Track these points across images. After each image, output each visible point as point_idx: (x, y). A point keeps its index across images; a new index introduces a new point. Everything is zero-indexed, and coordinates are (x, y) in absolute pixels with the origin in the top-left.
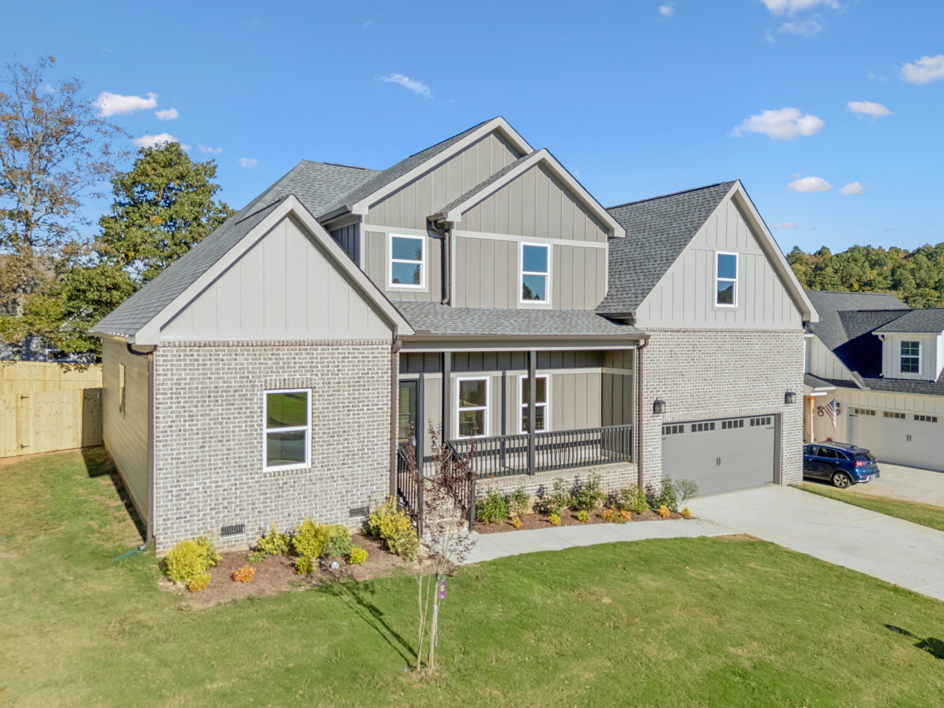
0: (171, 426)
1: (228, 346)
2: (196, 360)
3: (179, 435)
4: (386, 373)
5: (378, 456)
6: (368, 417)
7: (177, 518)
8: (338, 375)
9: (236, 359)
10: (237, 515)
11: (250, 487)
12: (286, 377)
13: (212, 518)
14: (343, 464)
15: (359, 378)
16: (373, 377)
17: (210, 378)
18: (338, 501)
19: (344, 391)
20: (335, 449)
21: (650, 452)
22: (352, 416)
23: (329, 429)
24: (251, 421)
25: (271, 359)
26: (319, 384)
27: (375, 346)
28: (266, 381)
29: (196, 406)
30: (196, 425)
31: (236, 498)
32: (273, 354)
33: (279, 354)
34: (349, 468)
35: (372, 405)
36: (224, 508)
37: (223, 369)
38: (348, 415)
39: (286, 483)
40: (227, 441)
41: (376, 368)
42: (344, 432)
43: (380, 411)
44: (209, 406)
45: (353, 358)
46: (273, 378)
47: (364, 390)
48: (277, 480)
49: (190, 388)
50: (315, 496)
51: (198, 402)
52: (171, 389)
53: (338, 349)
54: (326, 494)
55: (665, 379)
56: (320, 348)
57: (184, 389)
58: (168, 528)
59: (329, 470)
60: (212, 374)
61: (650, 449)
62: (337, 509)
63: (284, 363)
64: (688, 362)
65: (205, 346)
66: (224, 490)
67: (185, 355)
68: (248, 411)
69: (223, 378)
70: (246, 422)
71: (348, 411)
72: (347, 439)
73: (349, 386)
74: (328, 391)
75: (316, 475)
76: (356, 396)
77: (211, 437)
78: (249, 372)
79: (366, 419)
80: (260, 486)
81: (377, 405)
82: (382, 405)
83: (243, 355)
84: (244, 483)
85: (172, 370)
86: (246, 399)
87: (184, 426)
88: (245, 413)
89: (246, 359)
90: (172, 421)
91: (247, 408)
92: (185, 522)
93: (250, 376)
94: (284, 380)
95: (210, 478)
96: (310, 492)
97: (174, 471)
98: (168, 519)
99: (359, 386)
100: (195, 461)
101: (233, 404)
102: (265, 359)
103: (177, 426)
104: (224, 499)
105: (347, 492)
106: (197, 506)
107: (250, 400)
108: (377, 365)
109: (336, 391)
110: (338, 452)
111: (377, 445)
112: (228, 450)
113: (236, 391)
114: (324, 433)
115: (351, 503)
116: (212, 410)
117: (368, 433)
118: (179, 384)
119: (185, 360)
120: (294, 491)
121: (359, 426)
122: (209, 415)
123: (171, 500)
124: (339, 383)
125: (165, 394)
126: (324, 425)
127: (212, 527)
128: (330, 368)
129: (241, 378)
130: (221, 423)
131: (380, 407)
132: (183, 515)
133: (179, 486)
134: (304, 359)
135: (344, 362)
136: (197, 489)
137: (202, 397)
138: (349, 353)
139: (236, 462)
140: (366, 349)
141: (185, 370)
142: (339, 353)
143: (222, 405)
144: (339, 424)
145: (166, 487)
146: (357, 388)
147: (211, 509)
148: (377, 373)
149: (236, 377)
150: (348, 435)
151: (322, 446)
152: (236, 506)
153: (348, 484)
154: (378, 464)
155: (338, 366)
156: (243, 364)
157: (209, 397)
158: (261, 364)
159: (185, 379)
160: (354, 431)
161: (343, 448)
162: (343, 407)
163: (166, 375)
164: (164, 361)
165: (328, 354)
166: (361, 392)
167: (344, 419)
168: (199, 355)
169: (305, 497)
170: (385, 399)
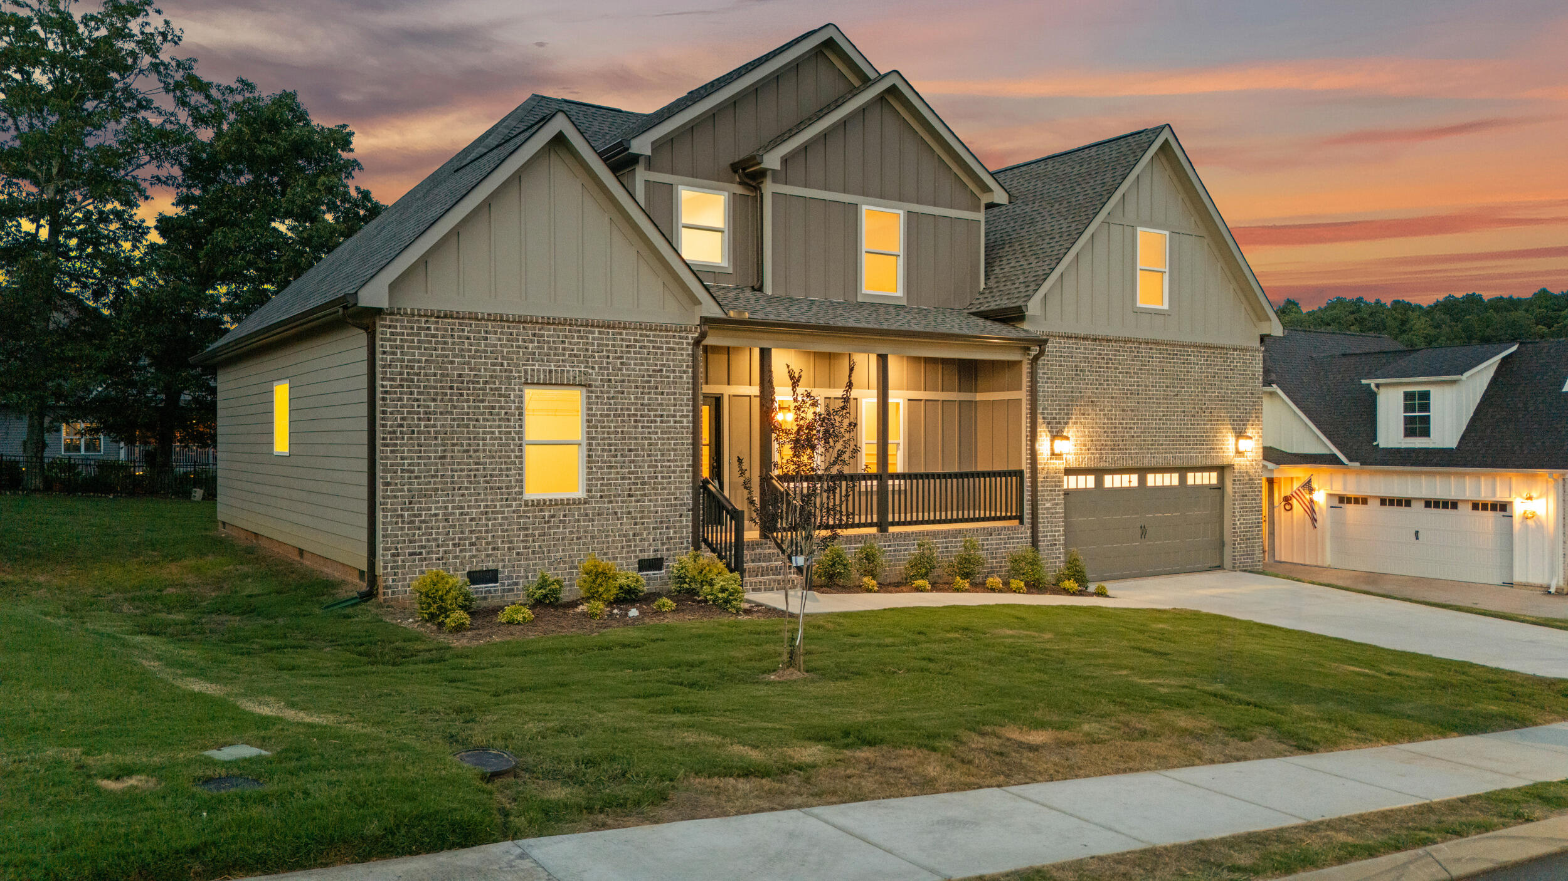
0: (402, 426)
1: (476, 319)
2: (434, 336)
3: (411, 438)
4: (685, 372)
5: (676, 488)
6: (662, 433)
7: (411, 554)
8: (621, 370)
9: (486, 339)
10: (488, 556)
11: (506, 518)
12: (553, 368)
13: (456, 557)
14: (630, 496)
15: (650, 376)
16: (668, 377)
17: (452, 362)
18: (623, 547)
19: (629, 393)
20: (618, 473)
21: (1048, 508)
22: (640, 430)
23: (610, 445)
24: (508, 427)
25: (532, 342)
26: (596, 381)
27: (671, 333)
28: (526, 372)
29: (434, 400)
30: (434, 426)
31: (487, 532)
32: (534, 335)
33: (543, 336)
34: (638, 501)
35: (668, 416)
36: (472, 544)
37: (470, 351)
38: (636, 427)
39: (553, 516)
40: (476, 451)
41: (672, 363)
42: (630, 450)
43: (678, 425)
44: (451, 400)
45: (641, 347)
46: (536, 368)
47: (656, 394)
48: (541, 510)
49: (426, 375)
50: (593, 537)
51: (437, 394)
52: (401, 374)
53: (621, 334)
54: (606, 536)
55: (1068, 405)
56: (597, 330)
57: (418, 374)
58: (397, 567)
59: (611, 502)
60: (455, 356)
61: (1048, 505)
62: (622, 558)
63: (550, 348)
64: (1100, 384)
65: (445, 317)
66: (471, 520)
67: (419, 328)
68: (503, 411)
69: (469, 363)
70: (500, 426)
71: (636, 421)
72: (634, 461)
73: (636, 387)
74: (609, 392)
75: (594, 508)
76: (646, 401)
77: (453, 445)
78: (503, 358)
79: (660, 435)
80: (519, 517)
81: (674, 416)
82: (681, 417)
83: (496, 333)
84: (497, 513)
85: (402, 347)
86: (500, 395)
87: (418, 426)
88: (498, 414)
89: (500, 339)
90: (403, 419)
91: (501, 408)
92: (420, 560)
93: (505, 363)
94: (551, 371)
95: (453, 501)
96: (586, 532)
97: (406, 488)
98: (398, 555)
99: (649, 387)
100: (433, 476)
101: (483, 401)
102: (524, 341)
103: (409, 426)
104: (471, 532)
105: (634, 535)
106: (436, 540)
107: (504, 396)
108: (673, 360)
109: (618, 392)
110: (623, 479)
111: (674, 472)
112: (476, 464)
113: (486, 382)
114: (603, 450)
115: (641, 551)
116: (455, 407)
117: (662, 455)
118: (412, 368)
119: (419, 335)
120: (564, 528)
121: (650, 444)
122: (452, 413)
123: (402, 529)
124: (623, 381)
125: (393, 380)
126: (603, 439)
127: (455, 570)
128: (610, 360)
129: (493, 365)
130: (467, 426)
131: (678, 419)
132: (418, 551)
133: (412, 509)
134: (575, 343)
135: (629, 352)
136: (436, 515)
137: (442, 388)
138: (636, 341)
139: (487, 482)
140: (658, 336)
141: (419, 348)
142: (622, 340)
143: (468, 401)
144: (624, 439)
145: (396, 510)
146: (646, 390)
147: (454, 545)
148: (674, 372)
149: (486, 364)
150: (635, 456)
151: (601, 468)
152: (487, 543)
153: (636, 524)
154: (675, 499)
155: (621, 358)
156: (495, 346)
157: (451, 388)
158: (519, 347)
159: (419, 361)
160: (643, 450)
161: (629, 473)
162: (629, 415)
163: (394, 353)
164: (392, 334)
165: (608, 339)
166: (653, 396)
167: (630, 433)
168: (437, 329)
169: (578, 538)
170: (685, 409)
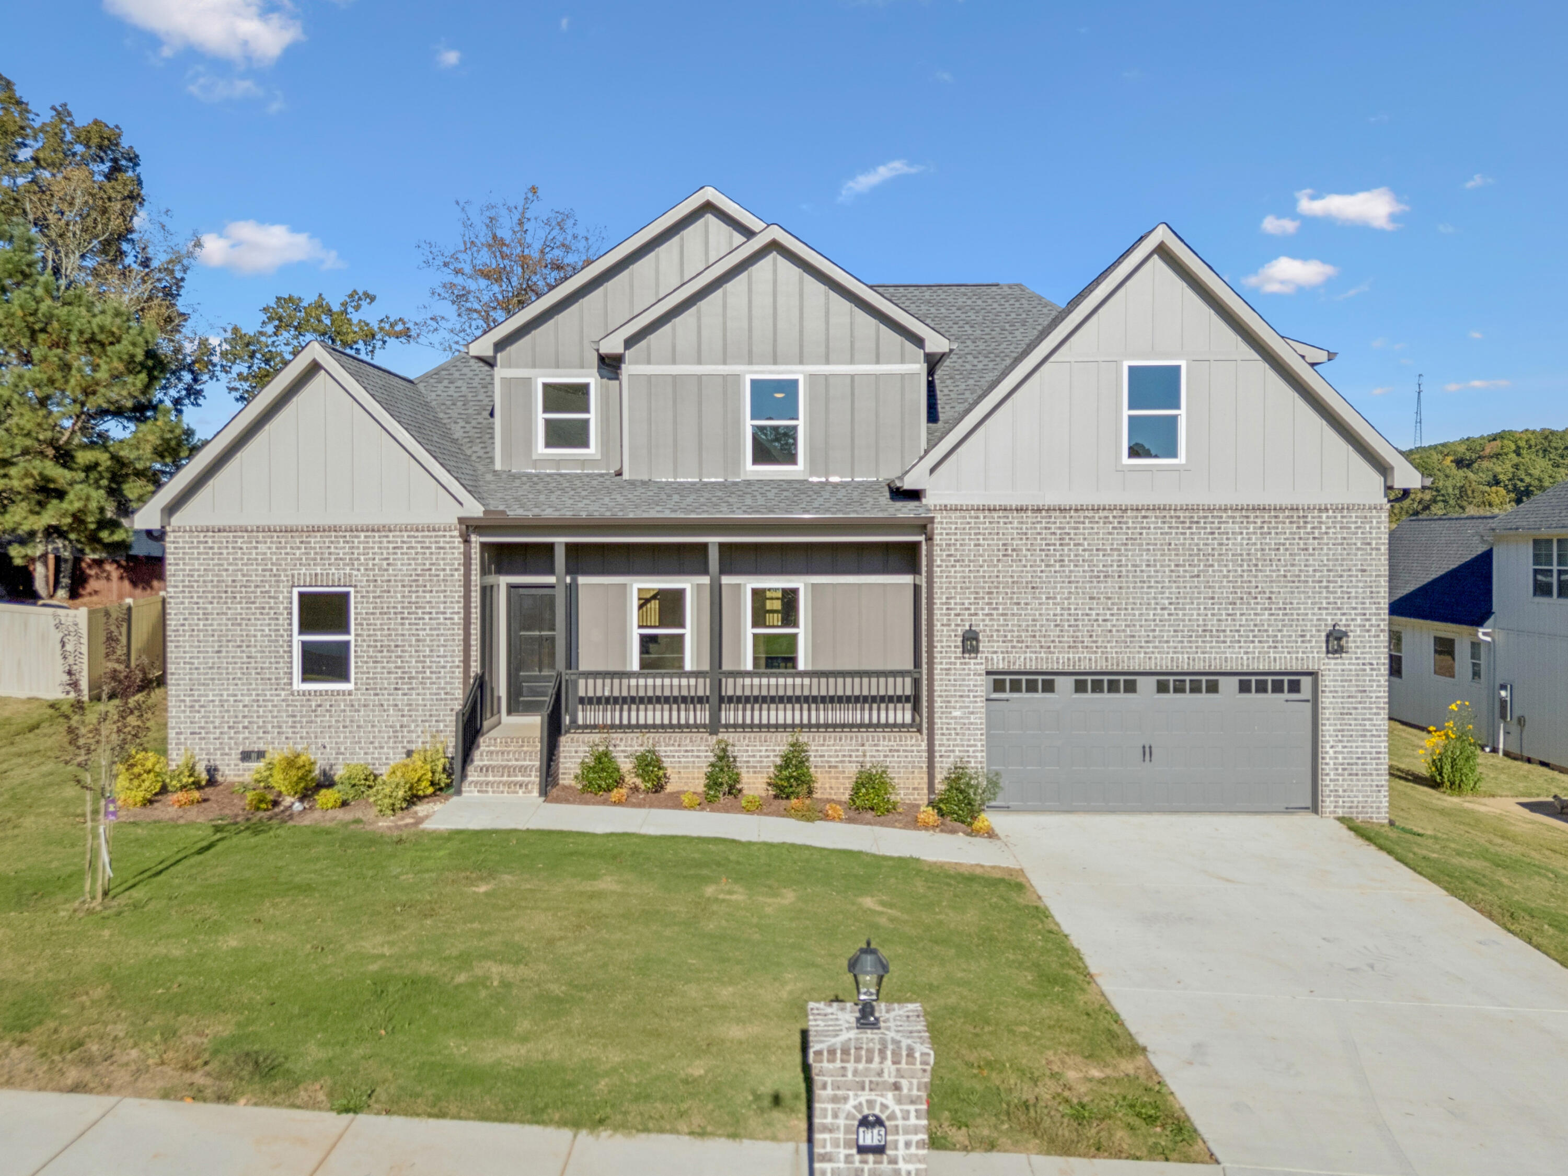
0: (183, 625)
1: (247, 531)
2: (211, 548)
3: (191, 636)
4: (456, 570)
5: (446, 683)
6: (431, 629)
7: (192, 733)
8: (387, 570)
9: (256, 548)
10: (259, 738)
11: (275, 706)
12: (319, 571)
13: (230, 738)
14: (396, 689)
15: (417, 575)
16: (438, 575)
17: (227, 570)
18: (389, 737)
19: (395, 592)
20: (384, 668)
21: (955, 718)
22: (407, 626)
23: (376, 641)
24: (276, 625)
25: (299, 548)
26: (361, 581)
27: (441, 533)
28: (293, 576)
29: (211, 603)
30: (211, 625)
31: (258, 717)
32: (302, 542)
33: (309, 542)
34: (405, 694)
35: (437, 613)
36: (245, 727)
37: (242, 559)
38: (403, 624)
39: (320, 706)
40: (248, 646)
41: (442, 562)
42: (397, 646)
43: (448, 622)
44: (226, 603)
45: (408, 548)
46: (303, 571)
47: (424, 592)
48: (308, 700)
49: (204, 581)
50: (358, 727)
51: (214, 597)
52: (183, 581)
53: (387, 537)
54: (373, 726)
55: (990, 593)
56: (362, 534)
57: (197, 581)
58: (180, 744)
59: (376, 695)
60: (229, 564)
61: (957, 713)
62: (389, 748)
63: (316, 553)
64: (1048, 566)
65: (219, 531)
66: (244, 706)
67: (199, 542)
68: (272, 612)
69: (242, 570)
70: (269, 625)
71: (402, 619)
72: (400, 657)
73: (403, 586)
74: (374, 592)
75: (359, 700)
76: (414, 600)
77: (228, 641)
78: (272, 564)
79: (428, 632)
80: (288, 706)
81: (444, 613)
82: (452, 613)
83: (266, 542)
84: (268, 701)
85: (184, 559)
86: (270, 597)
87: (197, 625)
88: (268, 614)
89: (269, 548)
90: (185, 619)
91: (270, 608)
92: (200, 739)
93: (275, 568)
94: (316, 575)
95: (228, 690)
96: (352, 721)
97: (187, 677)
98: (181, 733)
99: (417, 586)
100: (211, 668)
101: (254, 603)
102: (292, 548)
103: (190, 625)
104: (244, 717)
105: (401, 726)
106: (213, 722)
107: (274, 598)
108: (444, 559)
109: (385, 591)
110: (389, 673)
111: (444, 667)
112: (249, 657)
113: (257, 586)
114: (369, 646)
115: (409, 742)
116: (229, 608)
117: (431, 651)
118: (192, 576)
119: (198, 548)
120: (331, 716)
121: (418, 640)
122: (226, 614)
123: (184, 712)
124: (389, 581)
125: (176, 587)
126: (369, 636)
127: (230, 749)
128: (377, 561)
129: (264, 570)
130: (240, 625)
131: (448, 616)
132: (197, 730)
133: (193, 695)
134: (342, 548)
135: (395, 554)
136: (213, 701)
137: (218, 592)
138: (403, 542)
139: (258, 674)
140: (427, 537)
141: (198, 559)
142: (389, 542)
143: (240, 603)
144: (390, 635)
145: (178, 696)
146: (414, 589)
147: (229, 727)
148: (444, 570)
149: (257, 570)
150: (402, 651)
151: (366, 662)
152: (259, 727)
153: (403, 716)
154: (446, 694)
155: (387, 559)
156: (265, 554)
157: (226, 592)
158: (287, 554)
159: (198, 570)
160: (410, 646)
161: (396, 667)
162: (395, 613)
163: (177, 564)
164: (176, 548)
165: (374, 543)
166: (420, 594)
167: (397, 630)
168: (214, 542)
169: (344, 727)
170: (456, 606)
